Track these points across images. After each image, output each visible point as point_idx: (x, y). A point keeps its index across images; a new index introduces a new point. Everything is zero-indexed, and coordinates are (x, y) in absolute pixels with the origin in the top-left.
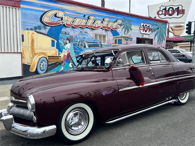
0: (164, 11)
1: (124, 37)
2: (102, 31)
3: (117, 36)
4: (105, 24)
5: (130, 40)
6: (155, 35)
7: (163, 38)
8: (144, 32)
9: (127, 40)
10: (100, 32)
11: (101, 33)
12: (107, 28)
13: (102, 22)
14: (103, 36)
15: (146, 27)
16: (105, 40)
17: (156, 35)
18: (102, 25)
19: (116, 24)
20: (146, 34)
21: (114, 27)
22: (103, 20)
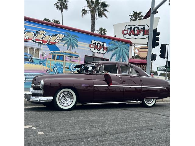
0: (129, 30)
1: (66, 54)
2: (34, 45)
3: (56, 51)
4: (39, 37)
5: (75, 57)
6: (111, 55)
7: (123, 59)
8: (96, 50)
9: (70, 57)
10: (31, 45)
11: (33, 46)
12: (41, 42)
13: (35, 35)
14: (36, 50)
15: (99, 45)
16: (39, 54)
17: (113, 55)
18: (35, 37)
19: (55, 38)
20: (98, 53)
21: (52, 41)
22: (37, 32)
